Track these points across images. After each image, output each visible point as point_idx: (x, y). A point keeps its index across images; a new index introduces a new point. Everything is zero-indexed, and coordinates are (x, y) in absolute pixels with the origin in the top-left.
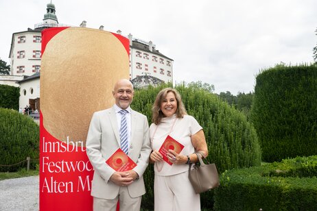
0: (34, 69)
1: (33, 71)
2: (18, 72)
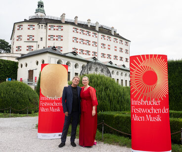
0: (28, 48)
1: (27, 50)
2: (17, 50)
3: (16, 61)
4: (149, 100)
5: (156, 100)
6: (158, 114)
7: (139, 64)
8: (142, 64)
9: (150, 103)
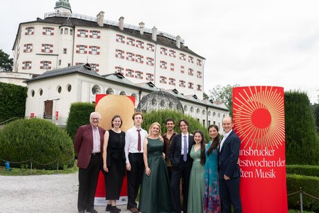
0: (42, 65)
1: (41, 68)
2: (23, 68)
3: (25, 85)
4: (259, 148)
5: (270, 148)
6: (271, 168)
7: (247, 98)
8: (251, 100)
9: (261, 153)
